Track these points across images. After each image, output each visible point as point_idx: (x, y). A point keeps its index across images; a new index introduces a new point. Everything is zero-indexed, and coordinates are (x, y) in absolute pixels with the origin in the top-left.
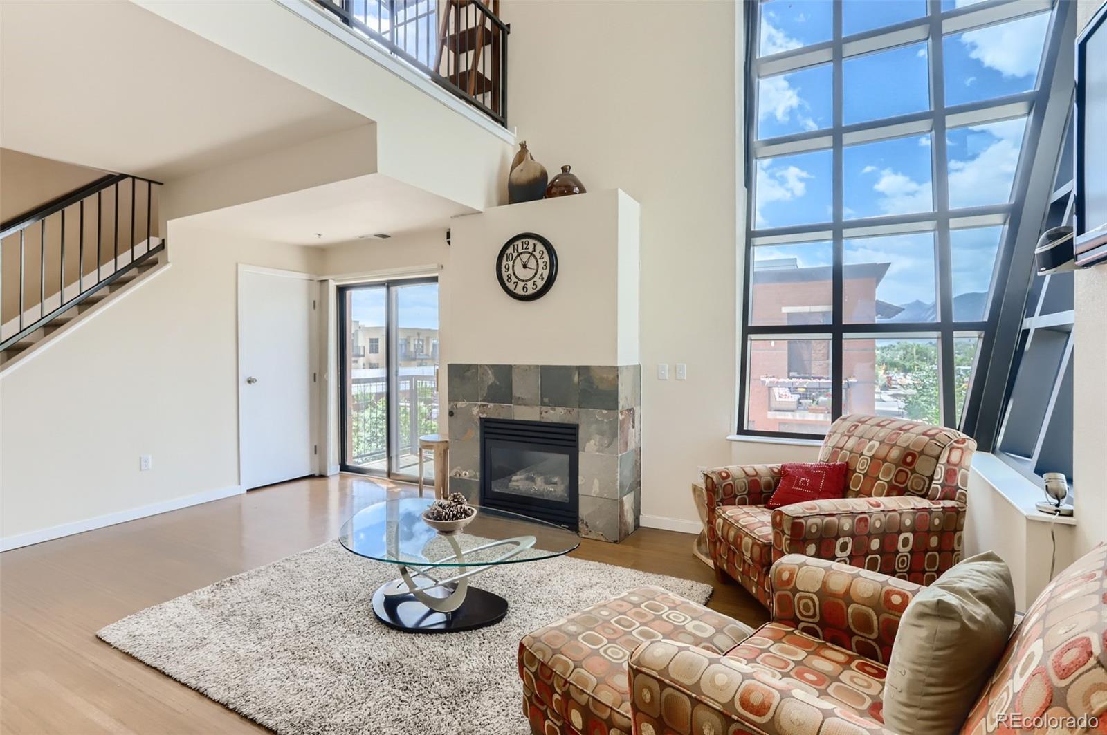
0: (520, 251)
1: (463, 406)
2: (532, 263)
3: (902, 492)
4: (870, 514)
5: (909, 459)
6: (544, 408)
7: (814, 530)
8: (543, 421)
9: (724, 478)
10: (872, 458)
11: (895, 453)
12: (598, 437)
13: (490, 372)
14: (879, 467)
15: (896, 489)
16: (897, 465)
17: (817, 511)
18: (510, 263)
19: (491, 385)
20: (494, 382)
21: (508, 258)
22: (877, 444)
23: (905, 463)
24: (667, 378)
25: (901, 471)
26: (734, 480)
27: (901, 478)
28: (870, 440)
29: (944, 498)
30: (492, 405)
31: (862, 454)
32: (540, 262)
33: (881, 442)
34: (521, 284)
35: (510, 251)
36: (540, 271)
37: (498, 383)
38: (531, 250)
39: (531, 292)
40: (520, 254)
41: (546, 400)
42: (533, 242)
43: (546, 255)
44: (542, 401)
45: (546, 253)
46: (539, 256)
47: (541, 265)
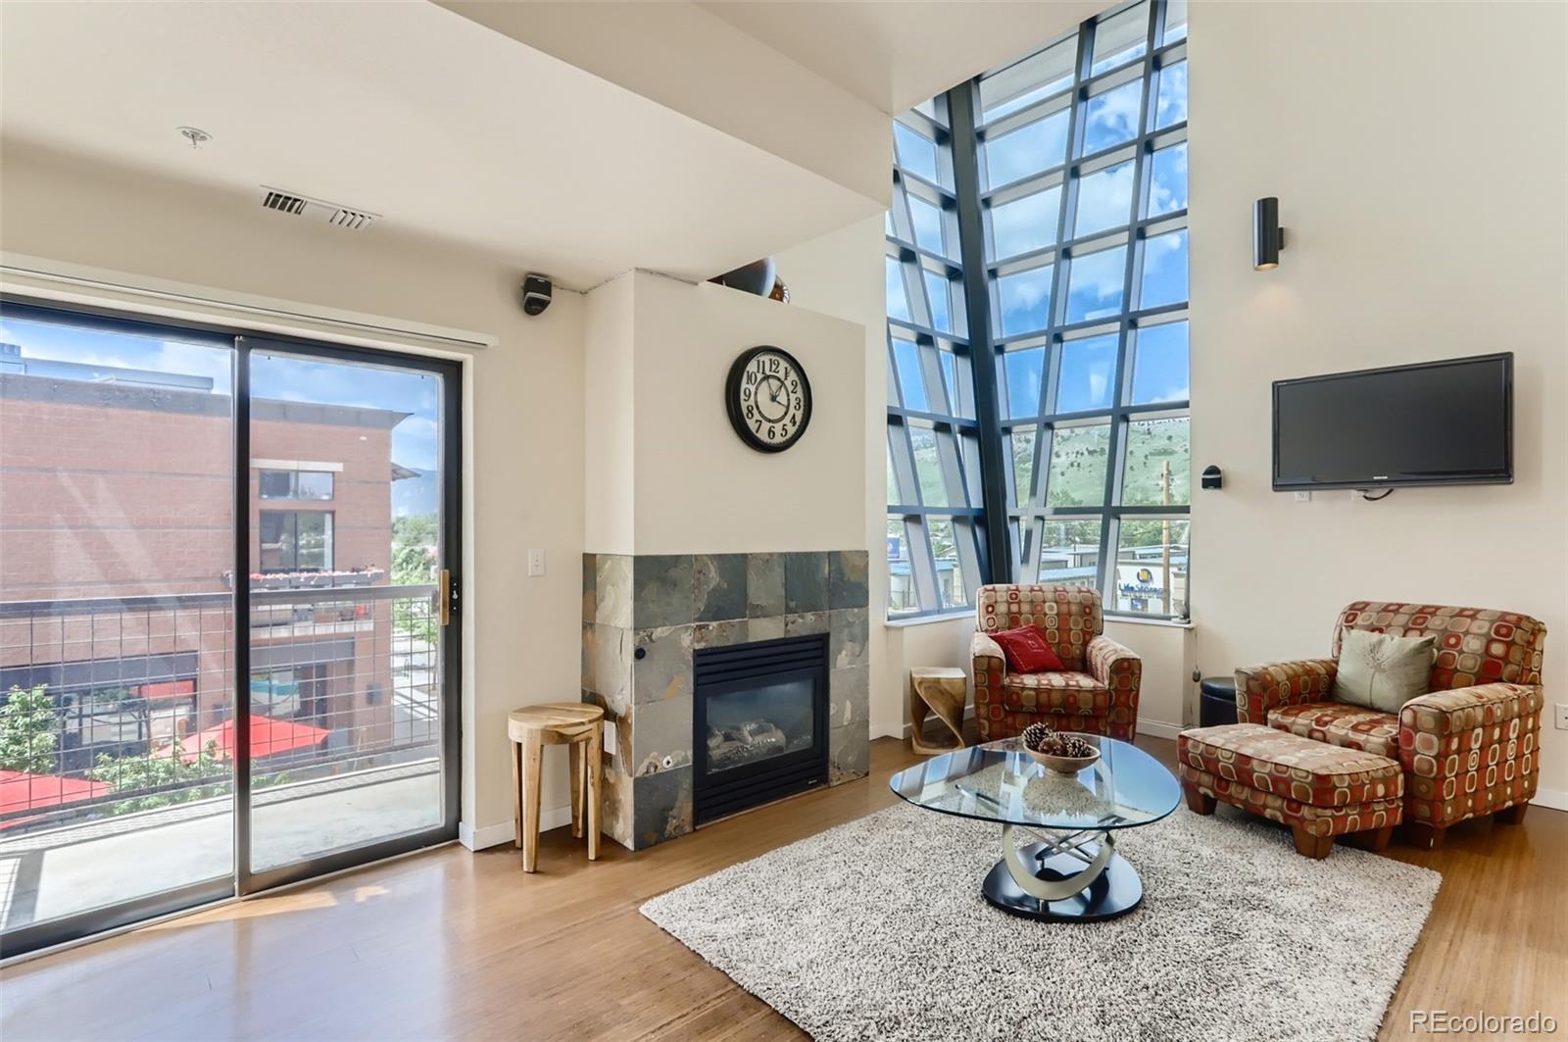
0: (767, 373)
1: (664, 635)
2: (782, 398)
6: (791, 617)
8: (789, 636)
11: (1074, 608)
12: (849, 645)
13: (712, 568)
16: (1081, 616)
18: (753, 389)
19: (714, 590)
20: (718, 585)
21: (749, 378)
30: (714, 624)
32: (793, 397)
34: (766, 426)
35: (752, 367)
36: (792, 410)
37: (725, 586)
38: (781, 375)
39: (778, 439)
40: (766, 378)
41: (792, 604)
42: (783, 364)
43: (799, 389)
44: (787, 606)
45: (799, 386)
46: (790, 388)
47: (793, 403)
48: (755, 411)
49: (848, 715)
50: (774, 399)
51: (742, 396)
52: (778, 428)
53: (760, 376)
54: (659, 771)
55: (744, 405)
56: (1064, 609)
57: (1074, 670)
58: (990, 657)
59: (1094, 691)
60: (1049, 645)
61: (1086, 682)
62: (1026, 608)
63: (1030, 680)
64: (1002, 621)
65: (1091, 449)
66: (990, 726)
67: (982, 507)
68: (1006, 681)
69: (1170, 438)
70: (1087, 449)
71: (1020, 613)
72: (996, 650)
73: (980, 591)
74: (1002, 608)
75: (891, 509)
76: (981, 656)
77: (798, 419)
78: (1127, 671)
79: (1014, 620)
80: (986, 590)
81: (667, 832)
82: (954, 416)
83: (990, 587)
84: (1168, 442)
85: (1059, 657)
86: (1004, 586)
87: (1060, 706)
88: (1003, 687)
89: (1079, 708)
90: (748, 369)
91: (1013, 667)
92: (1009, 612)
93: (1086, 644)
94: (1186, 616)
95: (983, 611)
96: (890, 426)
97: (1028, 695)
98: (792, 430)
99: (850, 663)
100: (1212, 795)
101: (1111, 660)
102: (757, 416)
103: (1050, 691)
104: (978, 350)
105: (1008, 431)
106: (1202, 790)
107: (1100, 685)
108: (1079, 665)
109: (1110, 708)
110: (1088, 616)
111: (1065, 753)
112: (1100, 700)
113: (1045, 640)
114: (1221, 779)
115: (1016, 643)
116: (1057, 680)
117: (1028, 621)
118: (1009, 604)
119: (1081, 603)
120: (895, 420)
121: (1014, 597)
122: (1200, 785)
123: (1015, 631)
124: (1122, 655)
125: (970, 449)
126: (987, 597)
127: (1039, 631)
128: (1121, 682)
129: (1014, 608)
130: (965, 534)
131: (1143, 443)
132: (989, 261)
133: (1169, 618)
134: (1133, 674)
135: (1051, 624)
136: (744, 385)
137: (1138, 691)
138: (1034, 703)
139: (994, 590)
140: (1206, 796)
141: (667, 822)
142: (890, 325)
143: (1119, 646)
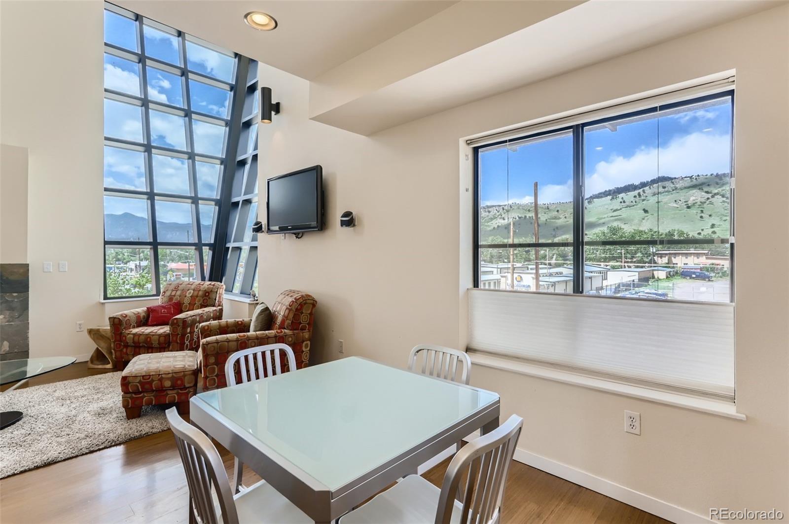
3: (206, 306)
4: (203, 313)
5: (207, 294)
7: (190, 322)
9: (125, 317)
10: (191, 297)
14: (195, 300)
15: (203, 306)
17: (189, 315)
22: (192, 291)
23: (206, 296)
24: (51, 271)
25: (204, 299)
26: (130, 317)
27: (205, 301)
28: (188, 290)
29: (218, 306)
31: (186, 296)
33: (194, 290)
59: (161, 335)
65: (520, 216)
66: (115, 353)
69: (558, 211)
70: (518, 216)
84: (556, 213)
87: (143, 343)
89: (152, 344)
97: (130, 337)
129: (175, 293)
131: (545, 213)
138: (132, 342)
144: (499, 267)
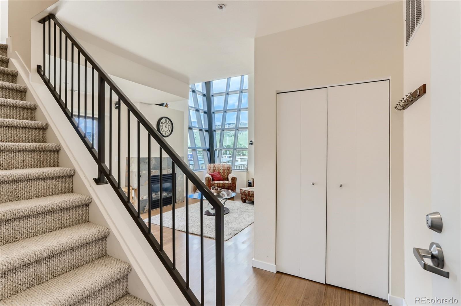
0: (165, 122)
1: (145, 173)
2: (167, 126)
6: (169, 170)
8: (168, 173)
11: (226, 168)
12: (180, 175)
13: (154, 160)
16: (227, 170)
18: (162, 125)
19: (154, 164)
20: (155, 163)
21: (161, 123)
30: (154, 171)
32: (169, 126)
34: (164, 132)
35: (162, 121)
36: (169, 129)
37: (156, 163)
38: (167, 122)
39: (167, 135)
40: (164, 123)
41: (169, 167)
42: (168, 120)
43: (171, 125)
44: (168, 167)
45: (171, 124)
46: (169, 125)
47: (170, 128)
48: (162, 129)
49: (180, 190)
50: (166, 127)
51: (160, 127)
52: (167, 132)
53: (163, 123)
54: (143, 199)
55: (160, 128)
56: (224, 168)
57: (225, 180)
58: (208, 178)
59: (228, 184)
60: (221, 176)
61: (227, 182)
62: (217, 168)
63: (216, 182)
64: (212, 171)
67: (209, 147)
68: (212, 182)
71: (215, 169)
72: (210, 177)
73: (208, 164)
74: (212, 169)
75: (189, 148)
76: (207, 178)
77: (171, 131)
78: (234, 179)
79: (214, 171)
80: (209, 165)
81: (145, 211)
82: (203, 127)
83: (210, 164)
85: (223, 178)
86: (213, 164)
88: (211, 184)
89: (225, 187)
90: (161, 121)
91: (213, 180)
92: (213, 169)
93: (228, 175)
94: (247, 169)
95: (208, 169)
96: (189, 130)
97: (216, 184)
98: (169, 133)
99: (181, 179)
100: (245, 199)
101: (231, 178)
102: (163, 130)
103: (220, 184)
104: (209, 113)
105: (215, 131)
106: (244, 198)
107: (229, 182)
108: (227, 179)
109: (231, 186)
110: (229, 170)
111: (218, 190)
112: (229, 185)
113: (220, 175)
114: (246, 196)
115: (214, 175)
116: (221, 182)
117: (217, 171)
118: (213, 168)
119: (227, 167)
120: (190, 128)
121: (214, 166)
122: (243, 197)
123: (214, 173)
124: (233, 177)
125: (206, 135)
126: (209, 166)
127: (219, 173)
128: (233, 181)
129: (214, 168)
130: (205, 153)
132: (211, 93)
133: (244, 170)
134: (235, 180)
135: (221, 171)
136: (160, 124)
137: (236, 183)
139: (210, 165)
140: (244, 199)
141: (145, 209)
142: (190, 108)
143: (233, 175)
144: (241, 158)
